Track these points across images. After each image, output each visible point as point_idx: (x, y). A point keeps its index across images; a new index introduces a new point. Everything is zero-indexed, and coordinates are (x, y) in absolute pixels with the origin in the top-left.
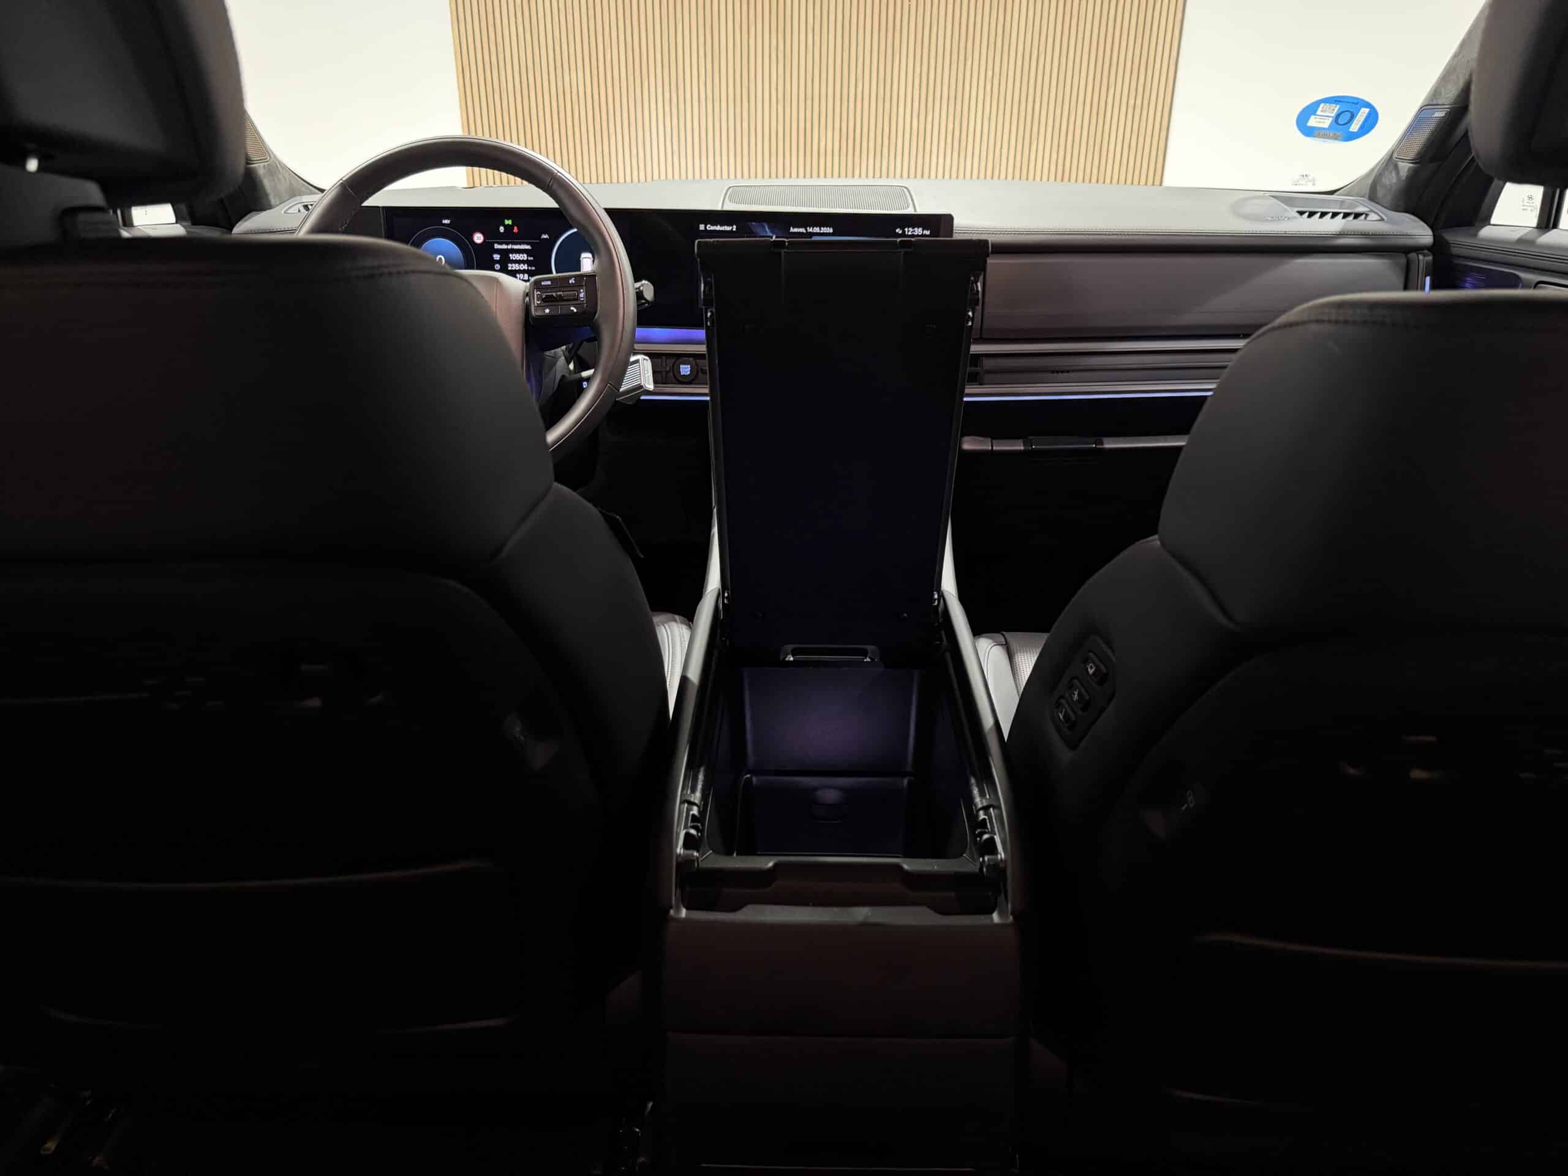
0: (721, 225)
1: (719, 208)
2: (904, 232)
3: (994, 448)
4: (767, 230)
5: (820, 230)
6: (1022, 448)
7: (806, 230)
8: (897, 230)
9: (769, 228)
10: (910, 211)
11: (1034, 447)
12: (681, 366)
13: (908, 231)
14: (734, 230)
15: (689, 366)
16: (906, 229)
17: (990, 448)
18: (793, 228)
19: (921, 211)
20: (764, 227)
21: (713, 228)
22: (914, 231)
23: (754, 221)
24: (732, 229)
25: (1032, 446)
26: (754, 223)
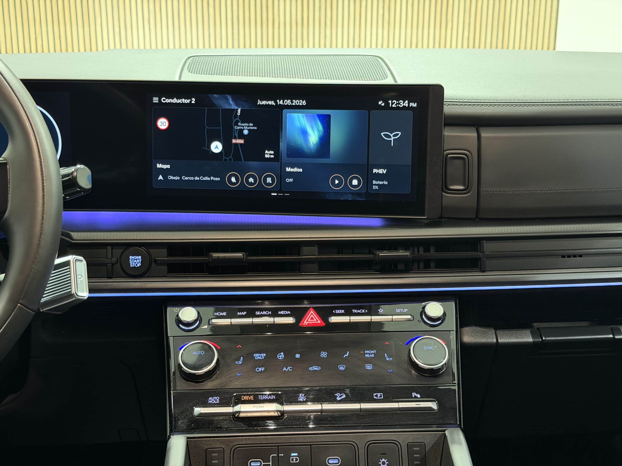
0: (177, 98)
1: (176, 79)
2: (387, 104)
3: (499, 341)
4: (231, 102)
5: (292, 102)
6: (531, 340)
7: (276, 102)
8: (380, 103)
9: (232, 101)
10: (389, 81)
11: (544, 338)
12: (131, 257)
13: (392, 104)
14: (193, 102)
15: (140, 257)
16: (390, 101)
17: (495, 340)
18: (261, 100)
19: (401, 81)
20: (227, 99)
21: (168, 101)
22: (399, 104)
23: (216, 93)
24: (190, 102)
25: (542, 338)
26: (215, 95)
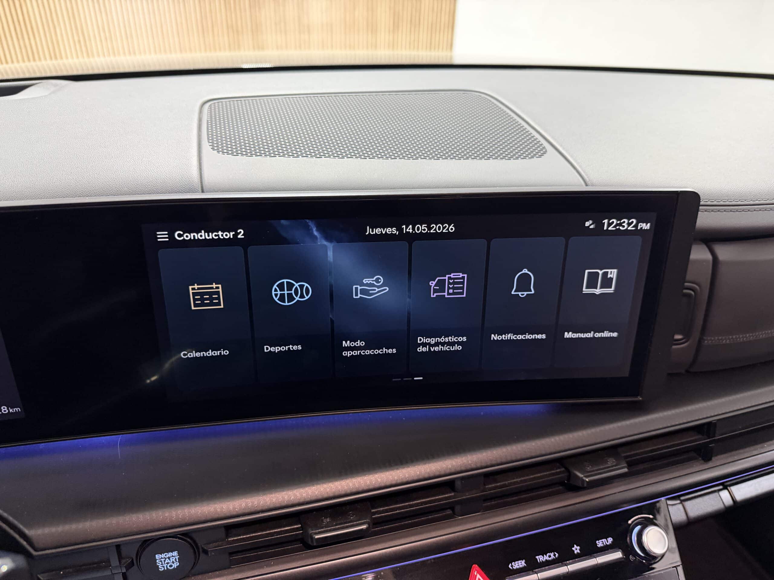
0: (208, 231)
2: (600, 225)
4: (316, 233)
5: (430, 228)
7: (400, 229)
8: (587, 224)
9: (317, 230)
13: (609, 225)
14: (240, 237)
16: (606, 221)
18: (372, 227)
20: (308, 229)
21: (189, 237)
22: (620, 225)
23: (286, 219)
24: (235, 236)
26: (283, 222)
